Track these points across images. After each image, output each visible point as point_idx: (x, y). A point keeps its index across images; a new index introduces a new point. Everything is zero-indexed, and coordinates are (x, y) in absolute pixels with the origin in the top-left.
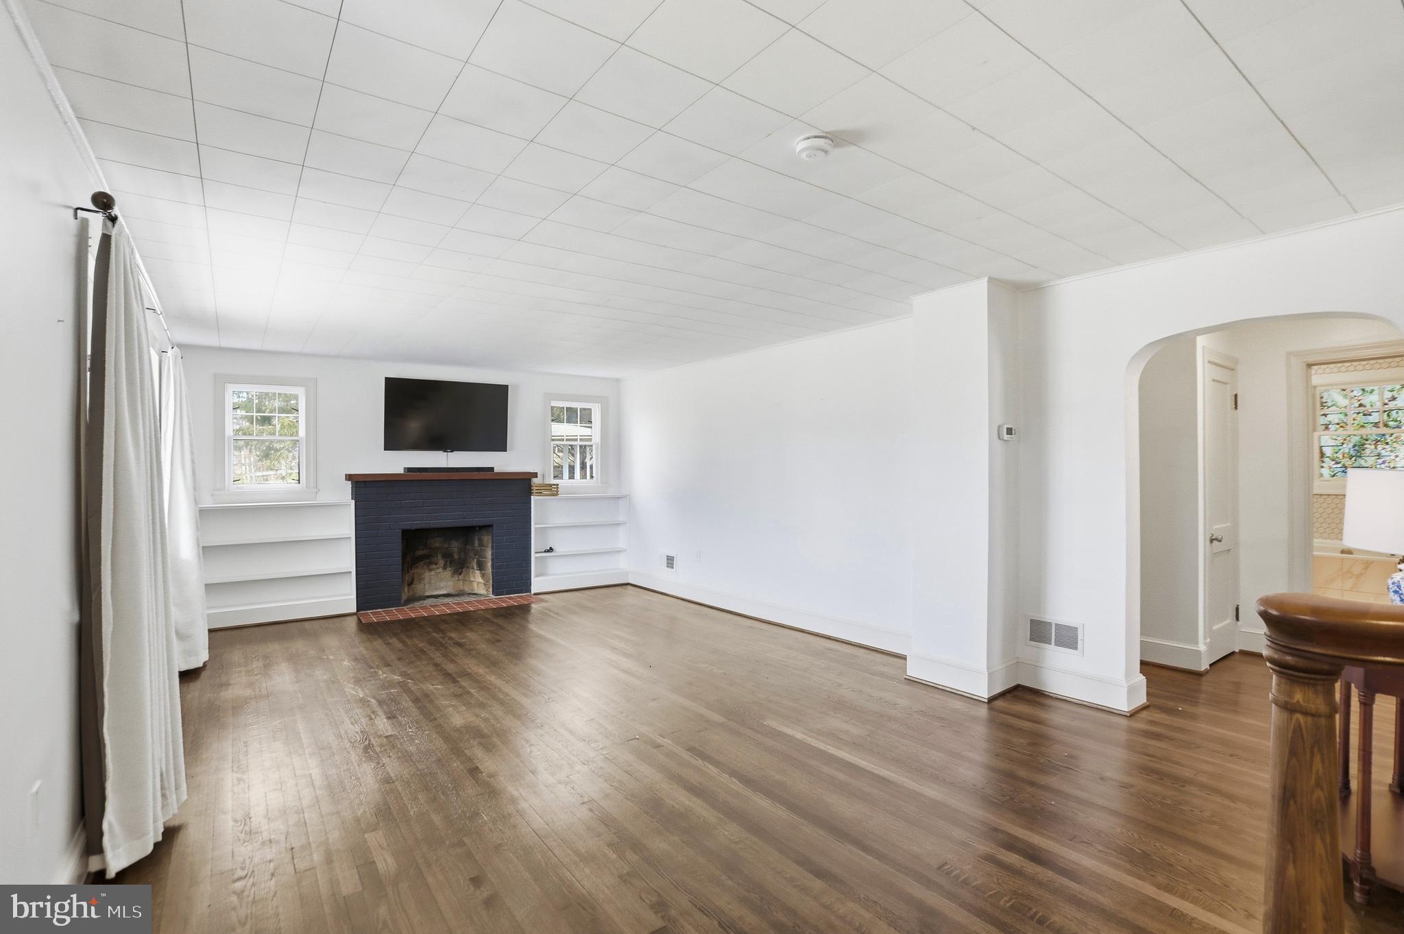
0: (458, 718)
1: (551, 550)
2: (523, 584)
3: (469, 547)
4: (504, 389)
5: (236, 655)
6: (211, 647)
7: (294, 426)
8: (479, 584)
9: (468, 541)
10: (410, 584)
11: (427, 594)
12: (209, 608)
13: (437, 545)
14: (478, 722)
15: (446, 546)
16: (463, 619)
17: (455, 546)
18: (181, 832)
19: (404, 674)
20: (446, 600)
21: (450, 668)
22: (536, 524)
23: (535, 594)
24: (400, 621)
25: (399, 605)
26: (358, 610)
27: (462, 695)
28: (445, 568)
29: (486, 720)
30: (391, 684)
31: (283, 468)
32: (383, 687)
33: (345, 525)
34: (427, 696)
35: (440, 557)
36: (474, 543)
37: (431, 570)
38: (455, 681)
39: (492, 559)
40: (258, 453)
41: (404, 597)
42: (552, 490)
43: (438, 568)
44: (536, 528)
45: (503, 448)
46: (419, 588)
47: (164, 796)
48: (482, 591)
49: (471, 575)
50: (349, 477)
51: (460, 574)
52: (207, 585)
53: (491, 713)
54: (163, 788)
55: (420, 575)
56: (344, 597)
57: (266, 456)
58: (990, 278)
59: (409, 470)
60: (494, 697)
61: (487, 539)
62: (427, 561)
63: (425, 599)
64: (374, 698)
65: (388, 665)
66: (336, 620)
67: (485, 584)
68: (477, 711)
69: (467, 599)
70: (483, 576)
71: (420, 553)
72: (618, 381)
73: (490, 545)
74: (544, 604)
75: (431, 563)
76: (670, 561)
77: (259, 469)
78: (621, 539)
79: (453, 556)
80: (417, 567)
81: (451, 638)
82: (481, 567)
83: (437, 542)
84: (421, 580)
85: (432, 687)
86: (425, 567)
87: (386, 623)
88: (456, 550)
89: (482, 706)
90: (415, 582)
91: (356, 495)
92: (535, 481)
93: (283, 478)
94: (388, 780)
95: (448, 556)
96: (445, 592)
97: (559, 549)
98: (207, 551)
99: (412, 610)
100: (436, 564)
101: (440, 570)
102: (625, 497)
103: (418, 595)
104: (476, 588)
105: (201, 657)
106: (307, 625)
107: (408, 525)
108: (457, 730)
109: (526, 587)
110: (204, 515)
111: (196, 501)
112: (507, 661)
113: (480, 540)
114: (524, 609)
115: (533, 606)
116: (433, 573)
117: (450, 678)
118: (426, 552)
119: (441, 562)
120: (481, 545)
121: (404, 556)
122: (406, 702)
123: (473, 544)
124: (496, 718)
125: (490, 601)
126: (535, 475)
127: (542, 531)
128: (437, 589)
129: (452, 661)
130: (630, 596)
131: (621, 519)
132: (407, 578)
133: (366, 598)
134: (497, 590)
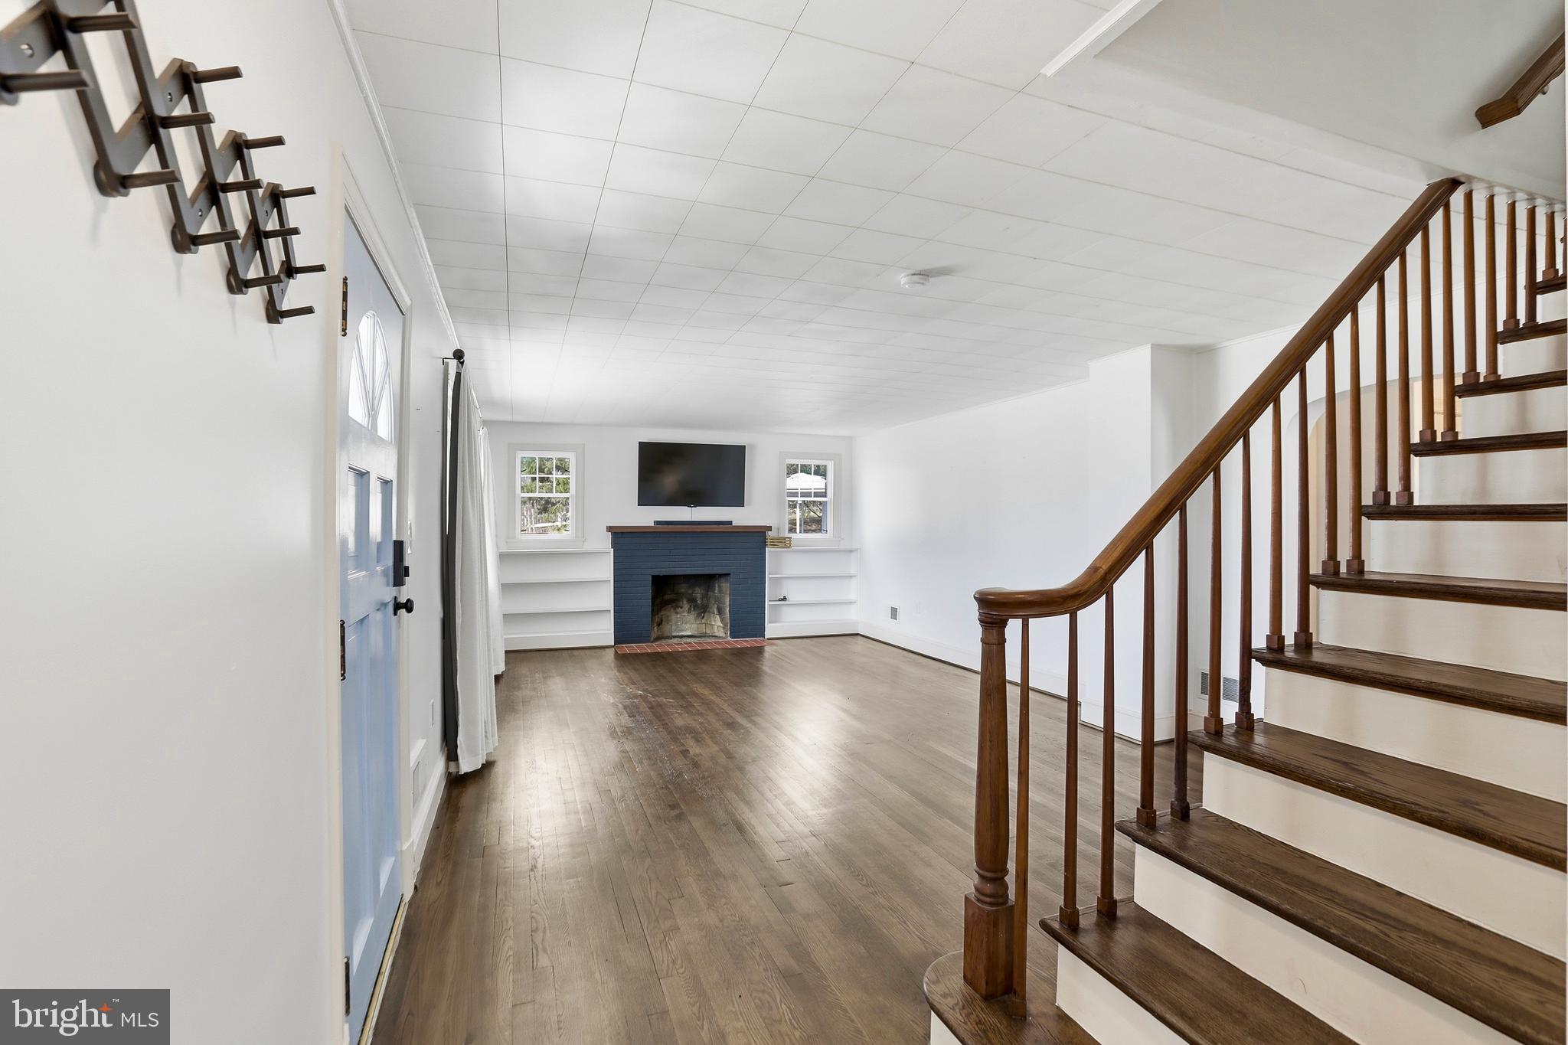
0: (680, 720)
1: (785, 598)
2: (756, 627)
3: (710, 593)
4: (741, 450)
5: (524, 669)
6: (507, 663)
7: (566, 483)
8: (717, 626)
9: (709, 588)
10: (659, 624)
11: (675, 634)
12: (505, 634)
13: (683, 590)
14: (694, 724)
15: (690, 592)
16: (702, 656)
17: (698, 593)
18: (496, 764)
19: (644, 691)
20: (689, 640)
21: (683, 688)
22: (770, 574)
23: (768, 639)
24: (648, 654)
25: (648, 641)
26: (616, 642)
27: (688, 708)
28: (689, 612)
29: (701, 723)
30: (636, 696)
31: (559, 519)
32: (628, 698)
33: (604, 569)
34: (660, 706)
35: (685, 602)
36: (715, 590)
37: (677, 613)
38: (683, 697)
39: (730, 605)
40: (539, 507)
41: (654, 635)
42: (784, 543)
43: (683, 612)
44: (770, 578)
45: (741, 504)
46: (666, 629)
47: (486, 736)
48: (722, 634)
49: (712, 619)
50: (610, 529)
51: (703, 618)
52: (504, 615)
53: (706, 719)
54: (486, 732)
55: (668, 617)
56: (603, 631)
57: (545, 510)
58: (1152, 345)
59: (657, 523)
60: (711, 709)
61: (726, 586)
62: (674, 604)
63: (671, 639)
64: (621, 703)
65: (633, 683)
66: (598, 650)
67: (724, 628)
68: (696, 718)
69: (708, 640)
70: (722, 620)
71: (667, 597)
72: (850, 438)
73: (728, 592)
74: (774, 647)
75: (677, 607)
76: (894, 613)
77: (537, 522)
78: (852, 591)
79: (696, 601)
80: (665, 610)
81: (687, 669)
82: (720, 612)
83: (683, 588)
84: (668, 621)
85: (665, 700)
86: (672, 610)
87: (637, 655)
88: (699, 596)
89: (701, 714)
90: (663, 623)
91: (614, 545)
92: (769, 533)
93: (559, 530)
94: (624, 752)
95: (692, 601)
96: (690, 634)
97: (792, 599)
98: (506, 588)
99: (658, 646)
100: (681, 608)
101: (685, 614)
102: (856, 550)
103: (665, 635)
104: (716, 631)
105: (501, 668)
106: (575, 653)
107: (657, 572)
108: (679, 728)
109: (761, 632)
110: (503, 557)
111: (497, 547)
112: (728, 687)
113: (720, 587)
114: (759, 651)
115: (766, 648)
116: (679, 616)
117: (680, 695)
118: (673, 596)
119: (686, 606)
120: (720, 591)
121: (654, 599)
122: (644, 707)
123: (713, 591)
124: (709, 723)
125: (728, 643)
126: (770, 528)
127: (777, 581)
128: (682, 630)
129: (685, 685)
130: (859, 645)
131: (853, 571)
132: (657, 619)
133: (623, 633)
134: (734, 634)
